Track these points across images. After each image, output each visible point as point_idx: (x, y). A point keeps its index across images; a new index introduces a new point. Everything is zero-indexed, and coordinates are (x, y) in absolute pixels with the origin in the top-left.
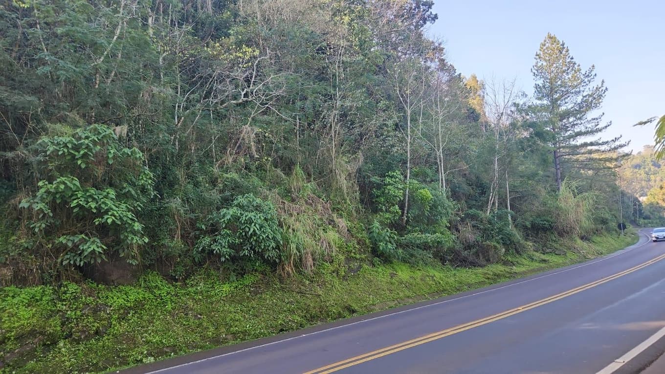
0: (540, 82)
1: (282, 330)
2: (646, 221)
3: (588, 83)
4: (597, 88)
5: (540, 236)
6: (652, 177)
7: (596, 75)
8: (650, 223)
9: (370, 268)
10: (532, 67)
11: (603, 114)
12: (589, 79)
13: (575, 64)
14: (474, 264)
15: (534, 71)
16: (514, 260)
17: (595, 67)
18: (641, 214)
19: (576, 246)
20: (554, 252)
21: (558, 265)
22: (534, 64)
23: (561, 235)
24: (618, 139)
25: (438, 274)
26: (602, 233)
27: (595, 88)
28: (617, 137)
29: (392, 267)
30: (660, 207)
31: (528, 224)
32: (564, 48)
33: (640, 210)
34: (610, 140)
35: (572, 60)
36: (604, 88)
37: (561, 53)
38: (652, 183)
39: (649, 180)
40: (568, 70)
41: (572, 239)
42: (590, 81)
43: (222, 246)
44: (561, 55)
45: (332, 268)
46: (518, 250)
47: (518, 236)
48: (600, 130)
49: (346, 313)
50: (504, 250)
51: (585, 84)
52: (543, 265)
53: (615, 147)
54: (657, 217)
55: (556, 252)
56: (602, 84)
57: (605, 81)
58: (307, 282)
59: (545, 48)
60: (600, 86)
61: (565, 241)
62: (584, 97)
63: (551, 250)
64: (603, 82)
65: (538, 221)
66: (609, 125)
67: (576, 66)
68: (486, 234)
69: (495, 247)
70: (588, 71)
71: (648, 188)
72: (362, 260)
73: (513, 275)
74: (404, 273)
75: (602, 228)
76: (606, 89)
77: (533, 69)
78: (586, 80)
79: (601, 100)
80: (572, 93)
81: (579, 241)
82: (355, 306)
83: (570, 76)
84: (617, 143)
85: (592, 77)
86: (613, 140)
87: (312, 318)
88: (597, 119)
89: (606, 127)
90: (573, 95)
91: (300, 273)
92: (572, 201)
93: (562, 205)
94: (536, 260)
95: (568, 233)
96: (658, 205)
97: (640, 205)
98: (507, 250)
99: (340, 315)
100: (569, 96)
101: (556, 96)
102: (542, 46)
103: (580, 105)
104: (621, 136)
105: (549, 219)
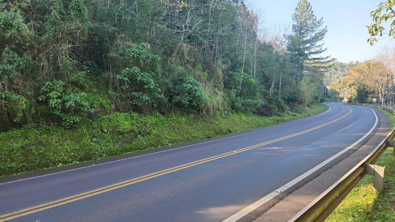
0: (295, 23)
1: (208, 138)
2: (329, 99)
3: (318, 26)
4: (323, 30)
5: (290, 103)
6: (333, 76)
7: (323, 23)
8: (330, 100)
9: (231, 114)
10: (293, 15)
11: (324, 43)
12: (319, 24)
13: (314, 15)
14: (267, 115)
15: (293, 17)
16: (282, 114)
17: (323, 18)
18: (327, 95)
19: (306, 109)
20: (297, 111)
21: (300, 118)
22: (294, 13)
23: (299, 104)
24: (329, 57)
25: (257, 119)
26: (314, 104)
27: (322, 30)
28: (328, 56)
29: (239, 114)
30: (336, 92)
31: (287, 98)
32: (309, 6)
33: (327, 93)
34: (325, 57)
35: (312, 13)
36: (326, 30)
37: (308, 8)
38: (332, 79)
39: (331, 77)
40: (310, 18)
41: (304, 106)
42: (319, 26)
43: (185, 101)
44: (308, 10)
45: (219, 113)
46: (283, 110)
47: (283, 103)
48: (321, 52)
49: (228, 132)
50: (277, 109)
51: (317, 27)
52: (294, 117)
53: (327, 61)
54: (334, 97)
55: (298, 112)
56: (326, 28)
57: (327, 26)
58: (212, 119)
59: (300, 5)
60: (324, 29)
61: (301, 106)
62: (316, 34)
63: (295, 111)
64: (326, 27)
65: (290, 96)
66: (325, 50)
67: (314, 17)
68: (270, 101)
69: (274, 108)
70: (319, 20)
71: (330, 81)
72: (228, 110)
73: (284, 121)
74: (244, 118)
75: (315, 101)
76: (327, 31)
77: (293, 16)
78: (318, 25)
79: (323, 36)
80: (310, 31)
81: (307, 107)
82: (231, 130)
83: (311, 22)
84: (328, 59)
85: (321, 23)
86: (326, 58)
87: (217, 133)
88: (320, 46)
89: (324, 50)
90: (310, 32)
91: (208, 114)
92: (306, 87)
93: (302, 89)
94: (290, 115)
95: (303, 103)
96: (335, 91)
97: (327, 90)
98: (279, 110)
99: (226, 133)
100: (308, 32)
101: (302, 31)
102: (299, 3)
103: (313, 38)
104: (330, 56)
105: (295, 95)
